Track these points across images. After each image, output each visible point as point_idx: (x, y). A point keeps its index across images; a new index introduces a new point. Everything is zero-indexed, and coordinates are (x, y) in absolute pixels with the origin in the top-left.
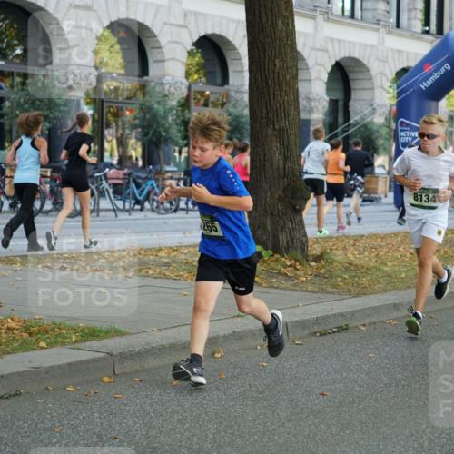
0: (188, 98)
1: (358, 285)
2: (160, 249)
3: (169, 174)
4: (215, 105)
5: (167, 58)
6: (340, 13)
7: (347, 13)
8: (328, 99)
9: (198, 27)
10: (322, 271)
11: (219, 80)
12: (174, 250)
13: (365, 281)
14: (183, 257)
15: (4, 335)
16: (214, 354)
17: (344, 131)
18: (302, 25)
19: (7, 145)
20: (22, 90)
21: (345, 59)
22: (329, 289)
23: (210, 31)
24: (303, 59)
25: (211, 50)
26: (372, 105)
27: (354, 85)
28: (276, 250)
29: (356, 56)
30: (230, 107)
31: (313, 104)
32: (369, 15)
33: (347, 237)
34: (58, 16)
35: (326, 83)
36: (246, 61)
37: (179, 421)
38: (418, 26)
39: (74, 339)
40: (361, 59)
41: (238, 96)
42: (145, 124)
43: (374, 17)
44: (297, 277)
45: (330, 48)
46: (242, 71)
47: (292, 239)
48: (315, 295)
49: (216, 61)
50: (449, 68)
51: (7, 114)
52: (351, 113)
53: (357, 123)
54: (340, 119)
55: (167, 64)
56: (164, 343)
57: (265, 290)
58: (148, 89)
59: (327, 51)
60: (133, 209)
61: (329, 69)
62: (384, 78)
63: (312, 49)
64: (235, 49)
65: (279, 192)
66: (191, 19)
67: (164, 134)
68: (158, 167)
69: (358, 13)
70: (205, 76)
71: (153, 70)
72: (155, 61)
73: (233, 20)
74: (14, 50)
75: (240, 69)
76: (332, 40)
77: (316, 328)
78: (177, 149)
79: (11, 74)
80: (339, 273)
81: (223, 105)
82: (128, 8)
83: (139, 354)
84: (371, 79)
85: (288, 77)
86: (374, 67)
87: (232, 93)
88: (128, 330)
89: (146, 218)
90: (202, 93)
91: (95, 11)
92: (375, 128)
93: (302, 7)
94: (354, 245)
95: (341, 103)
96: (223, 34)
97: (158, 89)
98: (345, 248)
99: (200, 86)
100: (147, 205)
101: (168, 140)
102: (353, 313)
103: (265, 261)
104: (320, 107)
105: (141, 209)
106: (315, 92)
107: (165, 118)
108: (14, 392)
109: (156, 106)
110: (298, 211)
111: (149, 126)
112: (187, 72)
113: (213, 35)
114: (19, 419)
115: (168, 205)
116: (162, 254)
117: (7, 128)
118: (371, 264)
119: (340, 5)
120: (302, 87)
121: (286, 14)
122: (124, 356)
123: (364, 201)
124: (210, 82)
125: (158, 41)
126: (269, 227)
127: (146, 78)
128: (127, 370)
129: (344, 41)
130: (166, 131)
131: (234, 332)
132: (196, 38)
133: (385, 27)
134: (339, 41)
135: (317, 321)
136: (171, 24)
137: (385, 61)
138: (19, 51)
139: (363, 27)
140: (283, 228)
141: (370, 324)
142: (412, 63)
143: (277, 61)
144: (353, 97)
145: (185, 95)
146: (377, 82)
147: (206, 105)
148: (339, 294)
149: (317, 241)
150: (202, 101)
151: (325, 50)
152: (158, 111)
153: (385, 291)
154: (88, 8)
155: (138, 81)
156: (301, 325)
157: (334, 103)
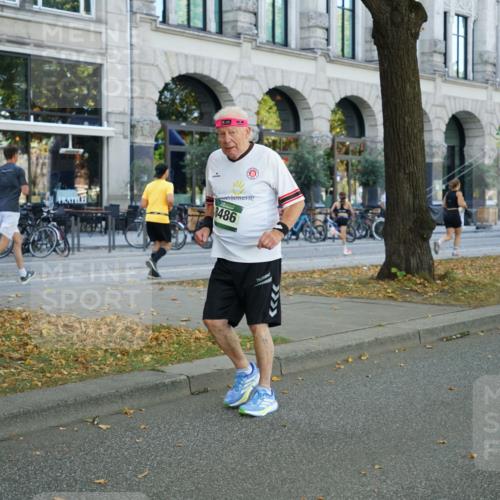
0: (332, 148)
1: (477, 298)
2: (314, 272)
3: (318, 210)
4: (354, 153)
5: (315, 116)
6: (455, 74)
7: (461, 75)
8: (446, 145)
9: (339, 91)
10: (446, 288)
11: (357, 133)
12: (325, 272)
13: (482, 295)
14: (332, 277)
15: (194, 344)
16: (360, 358)
17: (460, 172)
18: (425, 86)
19: (188, 189)
20: (199, 145)
21: (461, 112)
22: (453, 303)
23: (349, 94)
24: (426, 114)
25: (351, 109)
26: (483, 150)
27: (467, 133)
28: (408, 271)
29: (469, 110)
31: (434, 150)
32: (479, 76)
33: (466, 259)
34: (227, 85)
35: (446, 133)
37: (335, 412)
39: (248, 346)
40: (473, 112)
41: (373, 146)
42: (299, 170)
43: (483, 78)
44: (426, 293)
45: (447, 104)
46: (376, 125)
47: (421, 262)
48: (441, 308)
49: (355, 118)
51: (188, 165)
52: (466, 157)
53: (471, 165)
54: (457, 162)
55: (315, 121)
56: (321, 348)
57: (400, 304)
58: (300, 141)
59: (444, 106)
60: (290, 239)
61: (447, 121)
62: (493, 128)
63: (433, 105)
64: (369, 107)
65: (410, 224)
66: (334, 85)
67: (313, 178)
68: (309, 205)
69: (470, 75)
70: (346, 129)
71: (304, 126)
72: (306, 119)
73: (368, 84)
74: (192, 114)
75: (373, 123)
76: (449, 97)
77: (443, 335)
78: (324, 189)
79: (191, 133)
80: (460, 289)
81: (360, 152)
82: (283, 76)
83: (301, 358)
84: (482, 128)
85: (415, 131)
86: (484, 118)
87: (368, 144)
88: (292, 338)
89: (300, 246)
90: (343, 144)
91: (257, 81)
92: (485, 168)
93: (424, 72)
94: (471, 265)
95: (457, 149)
96: (360, 95)
97: (308, 141)
98: (464, 268)
99: (342, 138)
100: (301, 235)
101: (317, 183)
102: (473, 322)
103: (399, 281)
104: (440, 153)
105: (297, 239)
106: (436, 138)
107: (315, 165)
108: (202, 390)
109: (307, 156)
110: (426, 240)
111: (302, 173)
112: (331, 126)
113: (352, 96)
114: (208, 411)
115: (318, 235)
116: (316, 275)
117: (188, 176)
118: (486, 281)
119: (455, 68)
120: (426, 137)
121: (413, 79)
122: (288, 360)
123: (477, 228)
124: (350, 134)
125: (307, 103)
126: (402, 252)
127: (298, 133)
128: (292, 371)
129: (460, 98)
130: (315, 175)
131: (377, 339)
132: (338, 100)
133: (492, 85)
134: (455, 98)
135: (444, 329)
136: (318, 89)
137: (492, 113)
138: (196, 114)
139: (475, 86)
140: (413, 253)
141: (488, 331)
143: (406, 118)
144: (467, 142)
145: (330, 146)
146: (487, 130)
147: (347, 153)
148: (461, 306)
149: (440, 262)
150: (344, 150)
151: (442, 106)
152: (308, 159)
154: (251, 78)
155: (291, 136)
156: (431, 332)
157: (451, 149)
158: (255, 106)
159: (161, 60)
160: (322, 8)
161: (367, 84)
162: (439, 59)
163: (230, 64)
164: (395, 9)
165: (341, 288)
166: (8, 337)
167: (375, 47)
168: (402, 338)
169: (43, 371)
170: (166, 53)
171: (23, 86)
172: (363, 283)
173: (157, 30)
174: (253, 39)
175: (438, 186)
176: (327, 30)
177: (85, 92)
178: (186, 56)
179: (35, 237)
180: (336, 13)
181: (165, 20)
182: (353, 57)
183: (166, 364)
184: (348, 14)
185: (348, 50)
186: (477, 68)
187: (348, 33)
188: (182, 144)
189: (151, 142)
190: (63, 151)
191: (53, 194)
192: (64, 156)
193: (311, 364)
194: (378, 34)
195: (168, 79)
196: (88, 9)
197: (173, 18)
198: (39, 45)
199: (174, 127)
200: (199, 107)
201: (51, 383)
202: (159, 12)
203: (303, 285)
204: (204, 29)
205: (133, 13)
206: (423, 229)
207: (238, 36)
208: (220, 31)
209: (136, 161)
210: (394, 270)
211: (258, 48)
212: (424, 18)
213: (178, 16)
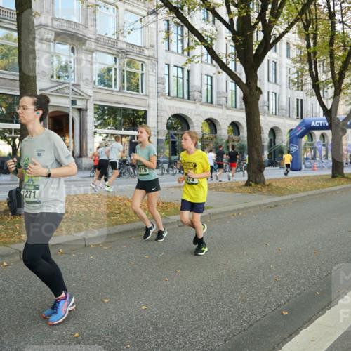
0: (228, 140)
1: (280, 193)
4: (236, 141)
5: (222, 128)
6: (272, 113)
7: (274, 114)
8: (269, 139)
9: (231, 120)
10: (269, 189)
13: (282, 192)
14: (229, 186)
16: (238, 214)
17: (274, 148)
18: (262, 118)
21: (274, 127)
22: (272, 194)
25: (235, 126)
26: (282, 140)
27: (277, 134)
28: (256, 183)
29: (277, 126)
30: (241, 142)
31: (265, 140)
32: (280, 114)
33: (276, 179)
34: (191, 118)
35: (269, 134)
36: (245, 129)
38: (295, 116)
41: (243, 139)
43: (282, 115)
44: (262, 191)
46: (245, 131)
47: (260, 180)
48: (267, 196)
49: (236, 129)
50: (305, 128)
52: (276, 143)
53: (278, 146)
54: (273, 145)
55: (222, 130)
58: (217, 137)
61: (269, 130)
62: (285, 132)
64: (241, 125)
65: (256, 166)
66: (229, 117)
69: (277, 114)
70: (233, 133)
71: (218, 132)
72: (219, 129)
76: (270, 122)
79: (178, 135)
80: (275, 189)
81: (238, 141)
82: (211, 114)
83: (218, 214)
84: (282, 132)
85: (258, 133)
86: (282, 129)
87: (241, 138)
88: (214, 207)
90: (232, 138)
91: (201, 116)
92: (283, 147)
94: (278, 181)
95: (273, 140)
96: (238, 121)
97: (220, 137)
98: (276, 182)
99: (232, 136)
102: (279, 201)
103: (253, 186)
104: (267, 141)
106: (266, 137)
109: (219, 142)
110: (262, 172)
112: (228, 132)
113: (235, 121)
118: (284, 186)
119: (272, 111)
120: (262, 135)
122: (214, 214)
124: (235, 135)
125: (219, 124)
126: (254, 176)
127: (216, 134)
128: (215, 218)
129: (274, 122)
131: (245, 207)
132: (230, 123)
134: (272, 122)
135: (269, 204)
136: (223, 119)
137: (285, 127)
138: (180, 128)
139: (279, 118)
140: (258, 177)
142: (294, 128)
143: (255, 128)
144: (276, 137)
148: (275, 196)
149: (267, 180)
150: (232, 140)
151: (267, 125)
153: (288, 194)
154: (199, 115)
155: (214, 135)
156: (265, 205)
157: (271, 140)
158: (201, 125)
159: (168, 109)
160: (225, 91)
161: (241, 117)
162: (266, 108)
163: (192, 110)
164: (251, 90)
165: (232, 189)
166: (114, 206)
167: (243, 104)
168: (254, 207)
169: (126, 218)
170: (170, 107)
171: (120, 119)
172: (240, 187)
173: (167, 98)
174: (200, 101)
175: (266, 153)
176: (227, 98)
177: (141, 120)
178: (176, 107)
179: (124, 171)
180: (230, 92)
181: (169, 95)
182: (236, 107)
183: (169, 215)
184: (234, 92)
185: (234, 105)
186: (280, 111)
187: (234, 99)
188: (174, 138)
189: (164, 138)
190: (133, 141)
191: (130, 156)
192: (134, 143)
193: (222, 216)
194: (245, 99)
195: (170, 115)
196: (142, 92)
197: (172, 94)
198: (125, 104)
199: (172, 132)
200: (181, 125)
201: (130, 222)
202: (167, 92)
203: (218, 188)
204: (183, 98)
205: (158, 93)
206: (261, 168)
207: (195, 100)
208: (189, 98)
209: (159, 145)
210: (251, 183)
211: (202, 104)
212: (261, 93)
213: (174, 93)
